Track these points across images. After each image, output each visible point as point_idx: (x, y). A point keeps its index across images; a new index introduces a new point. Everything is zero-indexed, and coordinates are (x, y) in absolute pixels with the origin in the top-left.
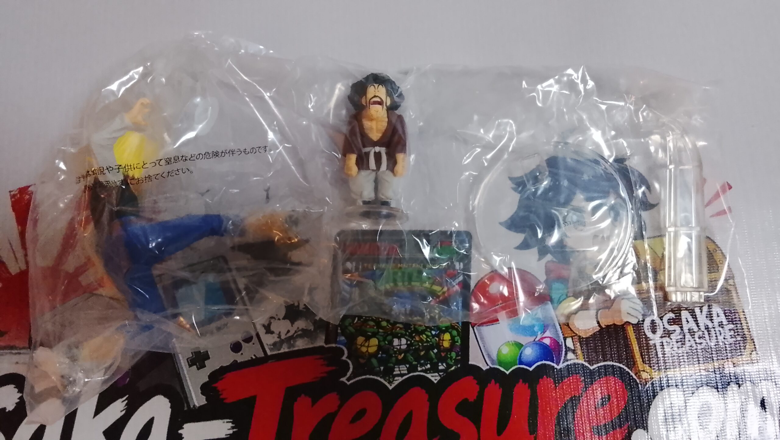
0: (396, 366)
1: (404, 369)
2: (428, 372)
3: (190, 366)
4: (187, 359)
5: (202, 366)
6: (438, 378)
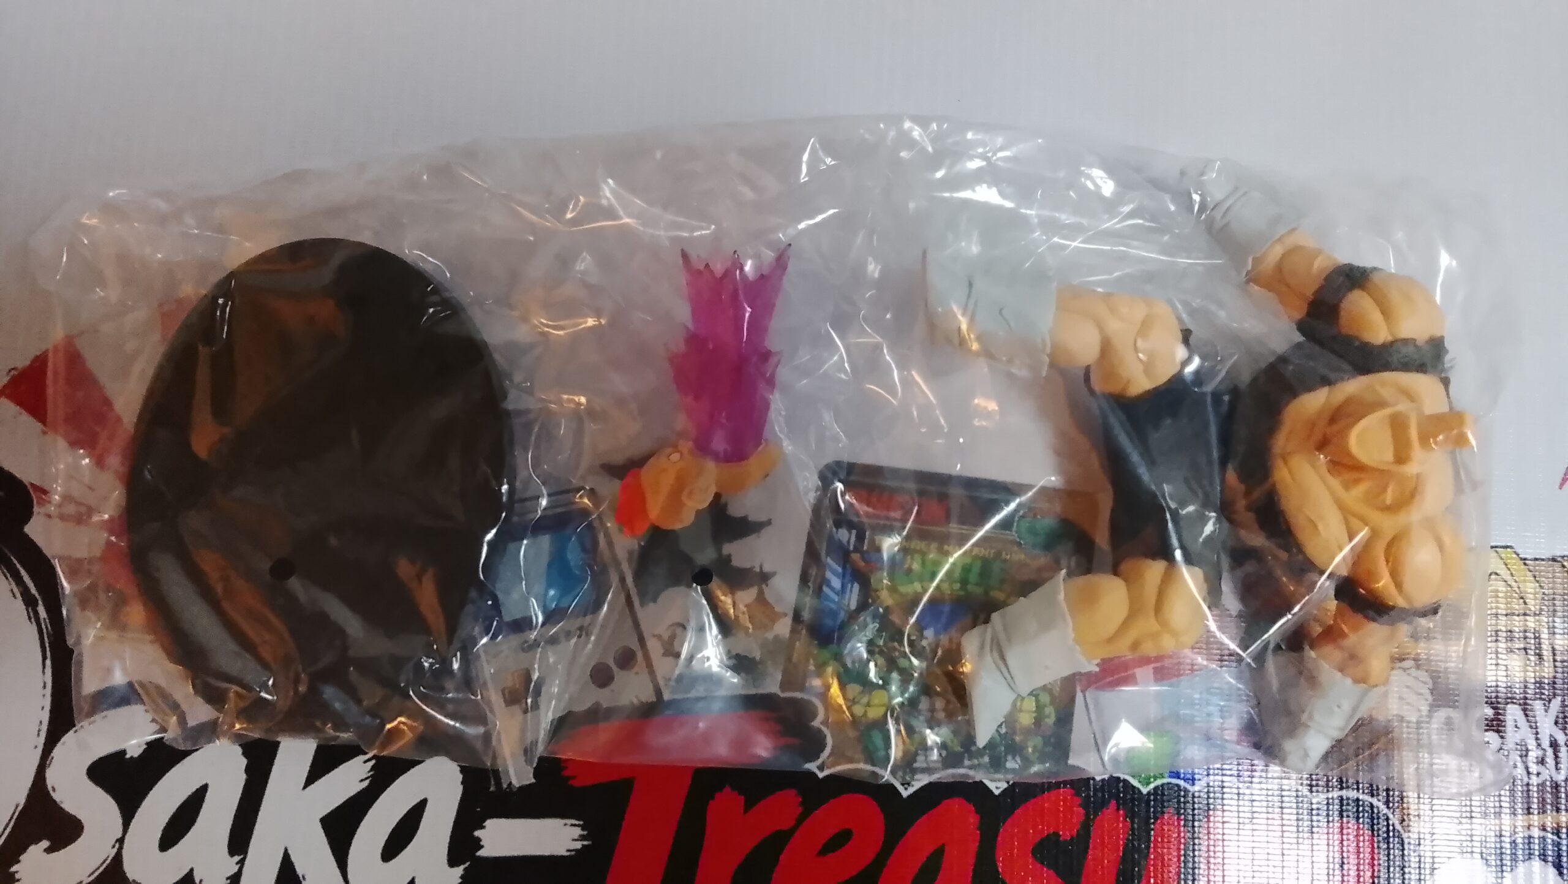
0: (920, 752)
1: (935, 758)
2: (984, 770)
3: (508, 704)
4: (503, 690)
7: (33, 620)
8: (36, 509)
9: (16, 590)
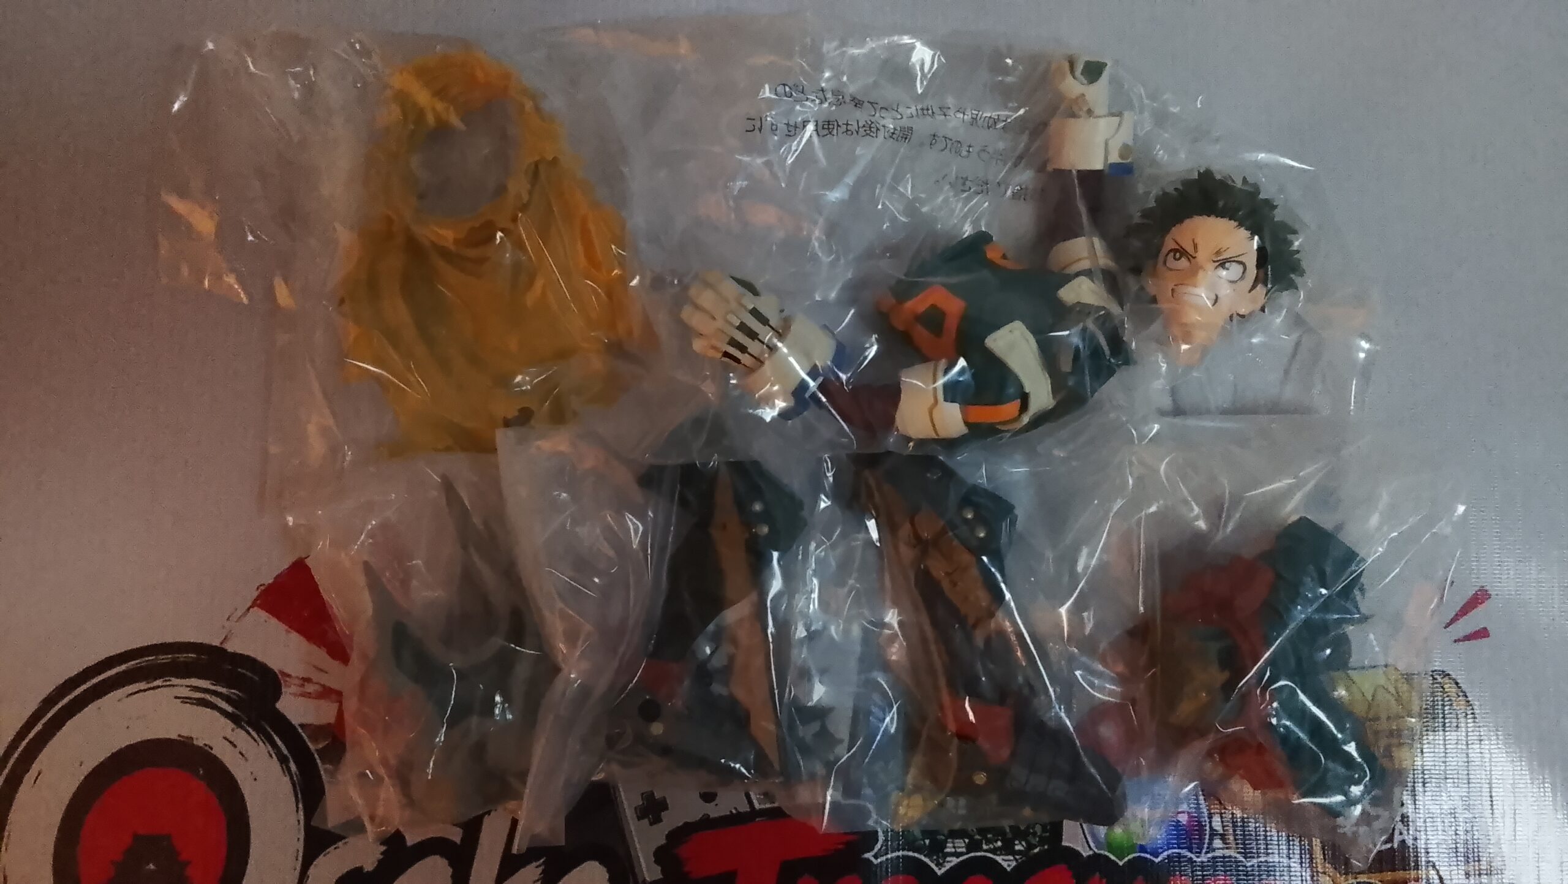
0: (949, 840)
1: (961, 845)
2: (999, 853)
3: (639, 819)
4: (636, 808)
5: (656, 820)
6: (1014, 864)
7: (286, 772)
8: (283, 690)
9: (272, 752)
